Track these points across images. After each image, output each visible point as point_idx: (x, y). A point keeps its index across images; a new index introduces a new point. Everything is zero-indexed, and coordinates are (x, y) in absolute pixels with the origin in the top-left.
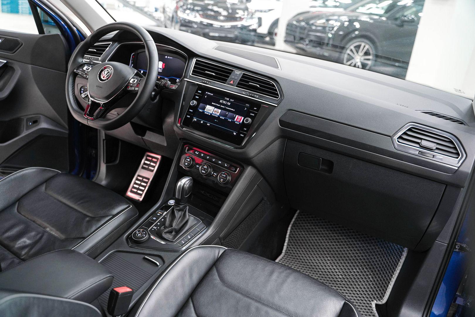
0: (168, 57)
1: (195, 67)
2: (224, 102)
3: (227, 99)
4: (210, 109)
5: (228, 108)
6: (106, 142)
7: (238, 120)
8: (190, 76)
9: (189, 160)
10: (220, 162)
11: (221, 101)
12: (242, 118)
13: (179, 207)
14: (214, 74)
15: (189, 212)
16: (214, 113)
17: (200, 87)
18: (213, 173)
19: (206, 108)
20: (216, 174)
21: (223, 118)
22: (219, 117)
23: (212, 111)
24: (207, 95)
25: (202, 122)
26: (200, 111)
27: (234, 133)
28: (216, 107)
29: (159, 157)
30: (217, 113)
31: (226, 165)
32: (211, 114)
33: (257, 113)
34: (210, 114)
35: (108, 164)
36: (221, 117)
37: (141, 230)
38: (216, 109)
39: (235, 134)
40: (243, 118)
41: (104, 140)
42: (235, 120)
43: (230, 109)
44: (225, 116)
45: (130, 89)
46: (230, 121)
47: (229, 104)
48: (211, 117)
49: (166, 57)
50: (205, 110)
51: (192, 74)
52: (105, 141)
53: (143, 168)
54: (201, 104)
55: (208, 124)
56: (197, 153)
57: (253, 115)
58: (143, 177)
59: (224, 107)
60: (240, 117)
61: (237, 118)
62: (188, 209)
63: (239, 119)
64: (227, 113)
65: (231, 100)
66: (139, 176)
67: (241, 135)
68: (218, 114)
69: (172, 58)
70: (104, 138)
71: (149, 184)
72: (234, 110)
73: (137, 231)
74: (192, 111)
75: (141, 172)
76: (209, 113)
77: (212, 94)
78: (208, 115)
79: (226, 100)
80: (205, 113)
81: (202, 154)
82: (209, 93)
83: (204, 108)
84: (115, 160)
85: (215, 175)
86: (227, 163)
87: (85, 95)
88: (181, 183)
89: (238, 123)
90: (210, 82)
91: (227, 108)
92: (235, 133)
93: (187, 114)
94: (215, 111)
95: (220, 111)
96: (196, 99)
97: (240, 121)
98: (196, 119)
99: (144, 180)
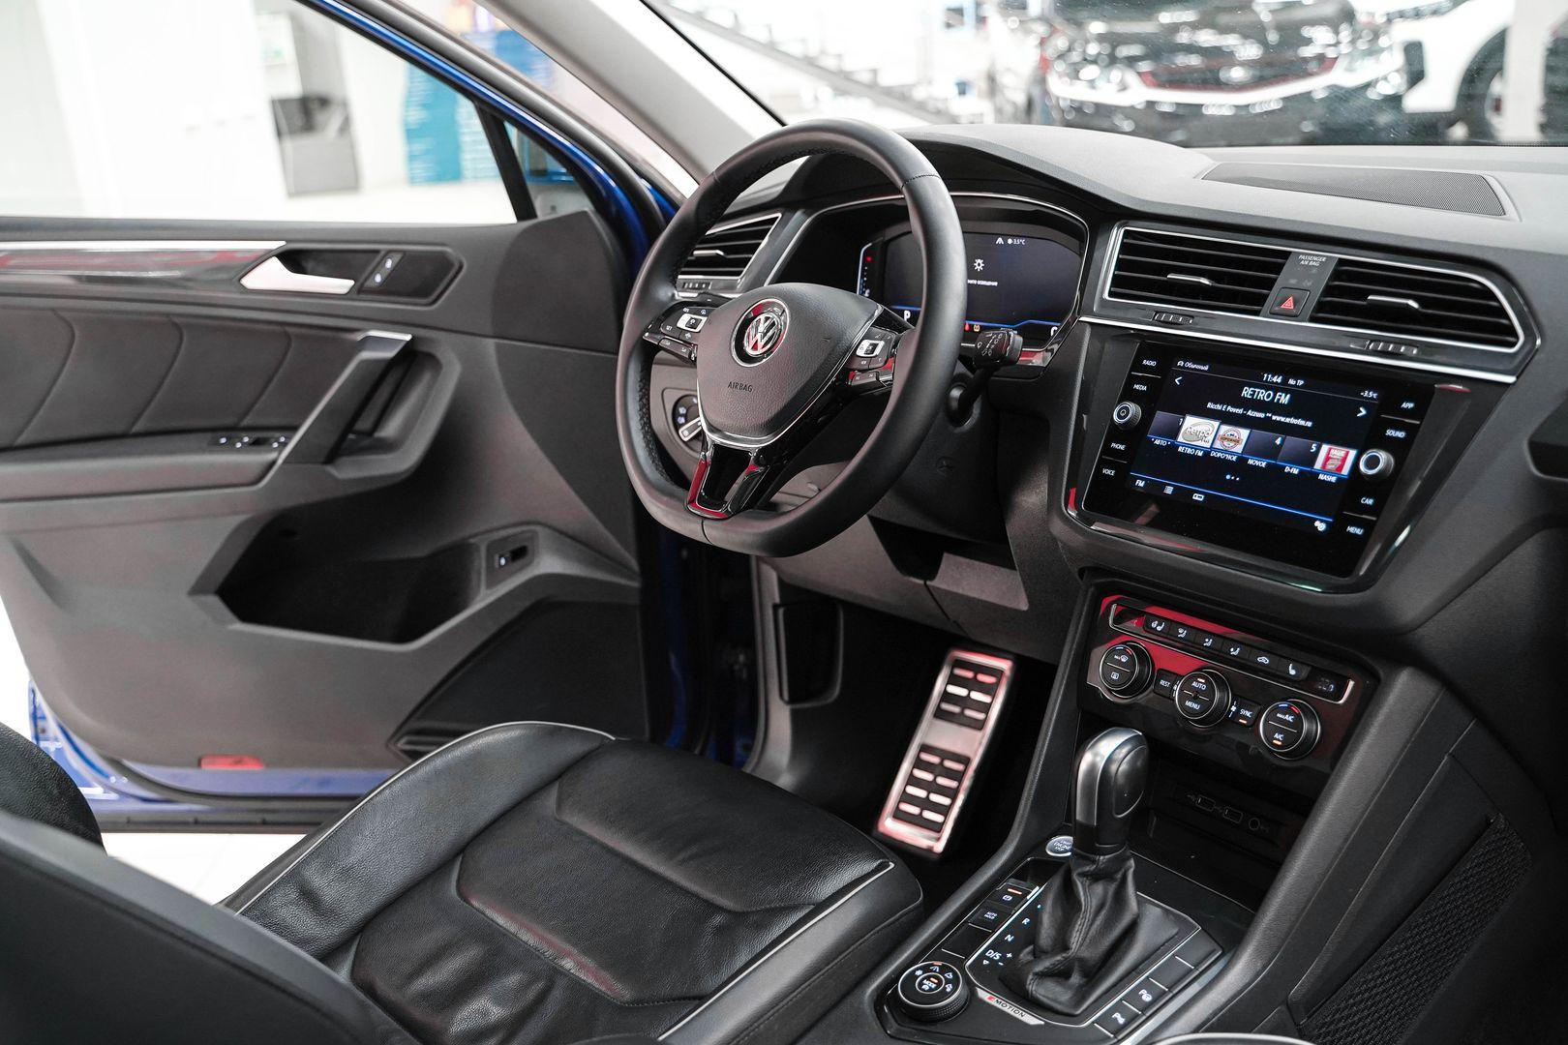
0: (1005, 241)
1: (1120, 264)
2: (1262, 395)
3: (1275, 379)
4: (1198, 432)
5: (1278, 418)
6: (785, 614)
7: (1331, 466)
8: (1103, 301)
9: (1124, 659)
10: (1264, 660)
11: (1247, 392)
12: (1347, 453)
13: (1094, 862)
14: (1205, 281)
15: (1138, 888)
16: (1218, 445)
17: (1150, 344)
18: (1238, 711)
19: (1180, 427)
20: (1248, 714)
21: (1264, 465)
22: (1242, 460)
23: (1211, 438)
24: (1184, 372)
25: (1169, 490)
26: (1157, 442)
27: (1317, 524)
28: (1226, 419)
29: (1005, 665)
30: (1232, 444)
31: (1292, 672)
32: (1207, 453)
33: (1419, 426)
34: (1200, 454)
35: (798, 706)
36: (1250, 462)
37: (936, 963)
38: (1225, 428)
39: (1321, 526)
40: (1353, 453)
41: (775, 607)
42: (1318, 465)
43: (1288, 420)
44: (1270, 452)
45: (858, 380)
46: (1293, 474)
47: (1285, 399)
48: (1207, 467)
49: (1000, 240)
50: (1180, 439)
51: (1111, 294)
52: (781, 611)
53: (940, 714)
54: (1161, 417)
55: (1197, 497)
56: (1159, 628)
57: (1401, 434)
58: (945, 755)
59: (1262, 415)
60: (1338, 452)
61: (1328, 458)
62: (1132, 870)
63: (1334, 459)
64: (1278, 442)
65: (1292, 382)
66: (925, 748)
67: (1351, 529)
68: (1239, 449)
69: (1023, 241)
70: (777, 600)
71: (967, 782)
72: (1309, 424)
73: (917, 969)
74: (1122, 447)
75: (933, 732)
76: (1196, 448)
77: (1206, 368)
78: (1194, 456)
79: (1268, 386)
80: (1181, 449)
81: (1181, 631)
82: (1190, 365)
83: (1174, 431)
84: (828, 683)
85: (1244, 717)
86: (1297, 663)
87: (690, 431)
88: (1096, 755)
89: (1333, 479)
90: (1192, 317)
91: (1274, 418)
92: (1322, 521)
93: (1103, 464)
94: (1224, 439)
95: (1244, 433)
96: (1135, 397)
97: (1340, 468)
98: (1142, 479)
99: (948, 764)
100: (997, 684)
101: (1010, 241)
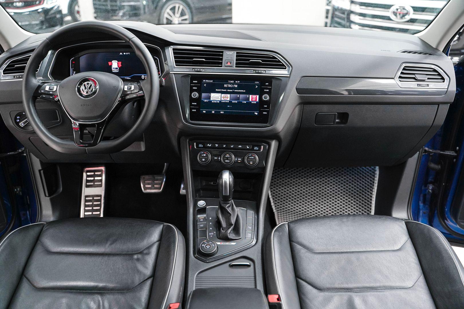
0: (123, 54)
2: (230, 86)
3: (232, 82)
4: (215, 97)
5: (236, 91)
6: (44, 172)
7: (253, 100)
9: (205, 155)
10: (240, 146)
11: (225, 86)
12: (257, 96)
13: (229, 203)
14: (204, 60)
16: (222, 99)
17: (193, 77)
18: (237, 159)
19: (210, 96)
20: (240, 159)
21: (237, 102)
22: (230, 102)
23: (220, 98)
24: (207, 83)
25: (213, 112)
26: (205, 101)
27: (255, 113)
28: (222, 93)
29: (103, 168)
30: (226, 98)
31: (248, 147)
32: (220, 102)
33: (271, 88)
34: (219, 102)
35: (52, 197)
36: (233, 102)
37: (204, 241)
38: (223, 95)
39: (256, 114)
40: (258, 96)
41: (40, 171)
42: (250, 100)
43: (239, 91)
44: (238, 99)
45: (129, 97)
46: (245, 103)
47: (236, 86)
48: (221, 105)
49: (121, 54)
50: (211, 99)
51: (176, 65)
52: (42, 171)
53: (87, 186)
54: (204, 95)
55: (221, 112)
56: (210, 146)
57: (268, 90)
58: (93, 196)
59: (232, 91)
60: (254, 96)
61: (252, 98)
63: (254, 98)
64: (238, 96)
65: (236, 82)
67: (264, 113)
68: (229, 99)
69: (129, 53)
70: (40, 168)
71: (103, 201)
72: (245, 91)
73: (202, 245)
74: (195, 104)
75: (86, 191)
76: (217, 101)
77: (212, 81)
78: (217, 103)
79: (230, 84)
80: (213, 102)
81: (216, 145)
82: (207, 81)
83: (209, 98)
85: (239, 160)
86: (248, 145)
89: (255, 103)
90: (204, 69)
91: (235, 91)
92: (256, 112)
93: (191, 109)
94: (223, 98)
95: (229, 95)
96: (195, 90)
97: (256, 100)
98: (205, 111)
99: (95, 198)
100: (102, 173)
101: (124, 54)
